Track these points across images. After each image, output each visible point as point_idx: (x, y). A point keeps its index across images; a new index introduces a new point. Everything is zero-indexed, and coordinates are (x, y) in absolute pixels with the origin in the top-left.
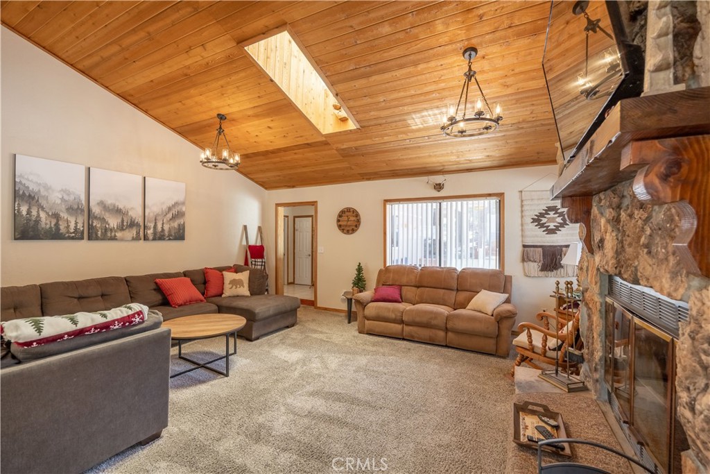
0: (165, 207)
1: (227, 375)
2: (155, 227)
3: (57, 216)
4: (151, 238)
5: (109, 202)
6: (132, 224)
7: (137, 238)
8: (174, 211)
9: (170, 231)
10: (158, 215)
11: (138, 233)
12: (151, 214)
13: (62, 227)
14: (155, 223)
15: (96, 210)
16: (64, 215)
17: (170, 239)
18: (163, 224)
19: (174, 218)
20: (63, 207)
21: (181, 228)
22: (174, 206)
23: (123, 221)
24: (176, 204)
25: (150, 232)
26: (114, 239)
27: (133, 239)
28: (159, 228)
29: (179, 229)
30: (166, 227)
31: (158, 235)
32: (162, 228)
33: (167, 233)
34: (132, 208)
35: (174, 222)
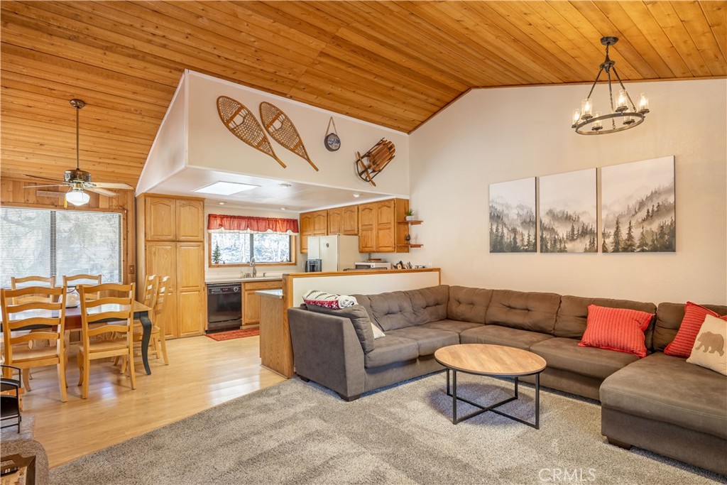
0: (633, 203)
1: (455, 422)
2: (617, 234)
3: (514, 231)
4: (611, 248)
5: (558, 209)
6: (585, 232)
7: (592, 249)
8: (650, 206)
9: (643, 236)
10: (621, 216)
11: (592, 243)
12: (611, 217)
13: (518, 241)
14: (617, 228)
15: (546, 221)
16: (520, 229)
17: (643, 251)
18: (630, 228)
19: (650, 217)
20: (519, 222)
21: (666, 231)
22: (650, 198)
23: (573, 230)
24: (655, 194)
25: (610, 241)
26: (563, 251)
27: (586, 251)
28: (624, 234)
29: (662, 233)
30: (636, 233)
31: (622, 245)
32: (629, 234)
33: (637, 241)
34: (584, 213)
35: (651, 224)
